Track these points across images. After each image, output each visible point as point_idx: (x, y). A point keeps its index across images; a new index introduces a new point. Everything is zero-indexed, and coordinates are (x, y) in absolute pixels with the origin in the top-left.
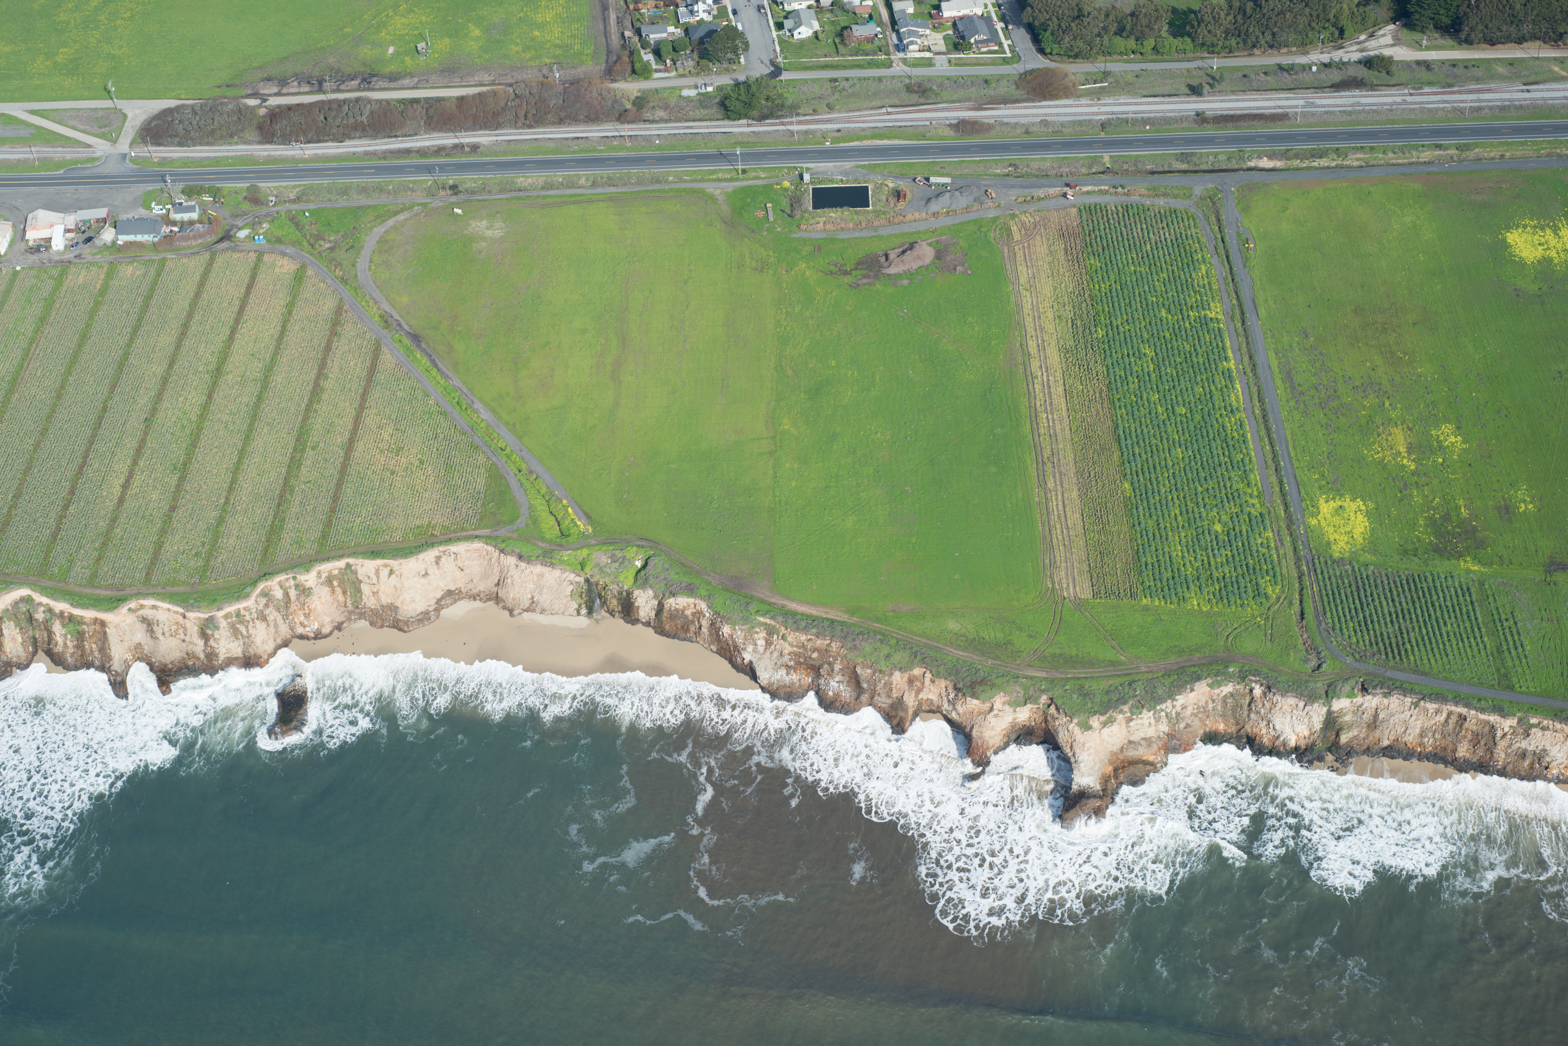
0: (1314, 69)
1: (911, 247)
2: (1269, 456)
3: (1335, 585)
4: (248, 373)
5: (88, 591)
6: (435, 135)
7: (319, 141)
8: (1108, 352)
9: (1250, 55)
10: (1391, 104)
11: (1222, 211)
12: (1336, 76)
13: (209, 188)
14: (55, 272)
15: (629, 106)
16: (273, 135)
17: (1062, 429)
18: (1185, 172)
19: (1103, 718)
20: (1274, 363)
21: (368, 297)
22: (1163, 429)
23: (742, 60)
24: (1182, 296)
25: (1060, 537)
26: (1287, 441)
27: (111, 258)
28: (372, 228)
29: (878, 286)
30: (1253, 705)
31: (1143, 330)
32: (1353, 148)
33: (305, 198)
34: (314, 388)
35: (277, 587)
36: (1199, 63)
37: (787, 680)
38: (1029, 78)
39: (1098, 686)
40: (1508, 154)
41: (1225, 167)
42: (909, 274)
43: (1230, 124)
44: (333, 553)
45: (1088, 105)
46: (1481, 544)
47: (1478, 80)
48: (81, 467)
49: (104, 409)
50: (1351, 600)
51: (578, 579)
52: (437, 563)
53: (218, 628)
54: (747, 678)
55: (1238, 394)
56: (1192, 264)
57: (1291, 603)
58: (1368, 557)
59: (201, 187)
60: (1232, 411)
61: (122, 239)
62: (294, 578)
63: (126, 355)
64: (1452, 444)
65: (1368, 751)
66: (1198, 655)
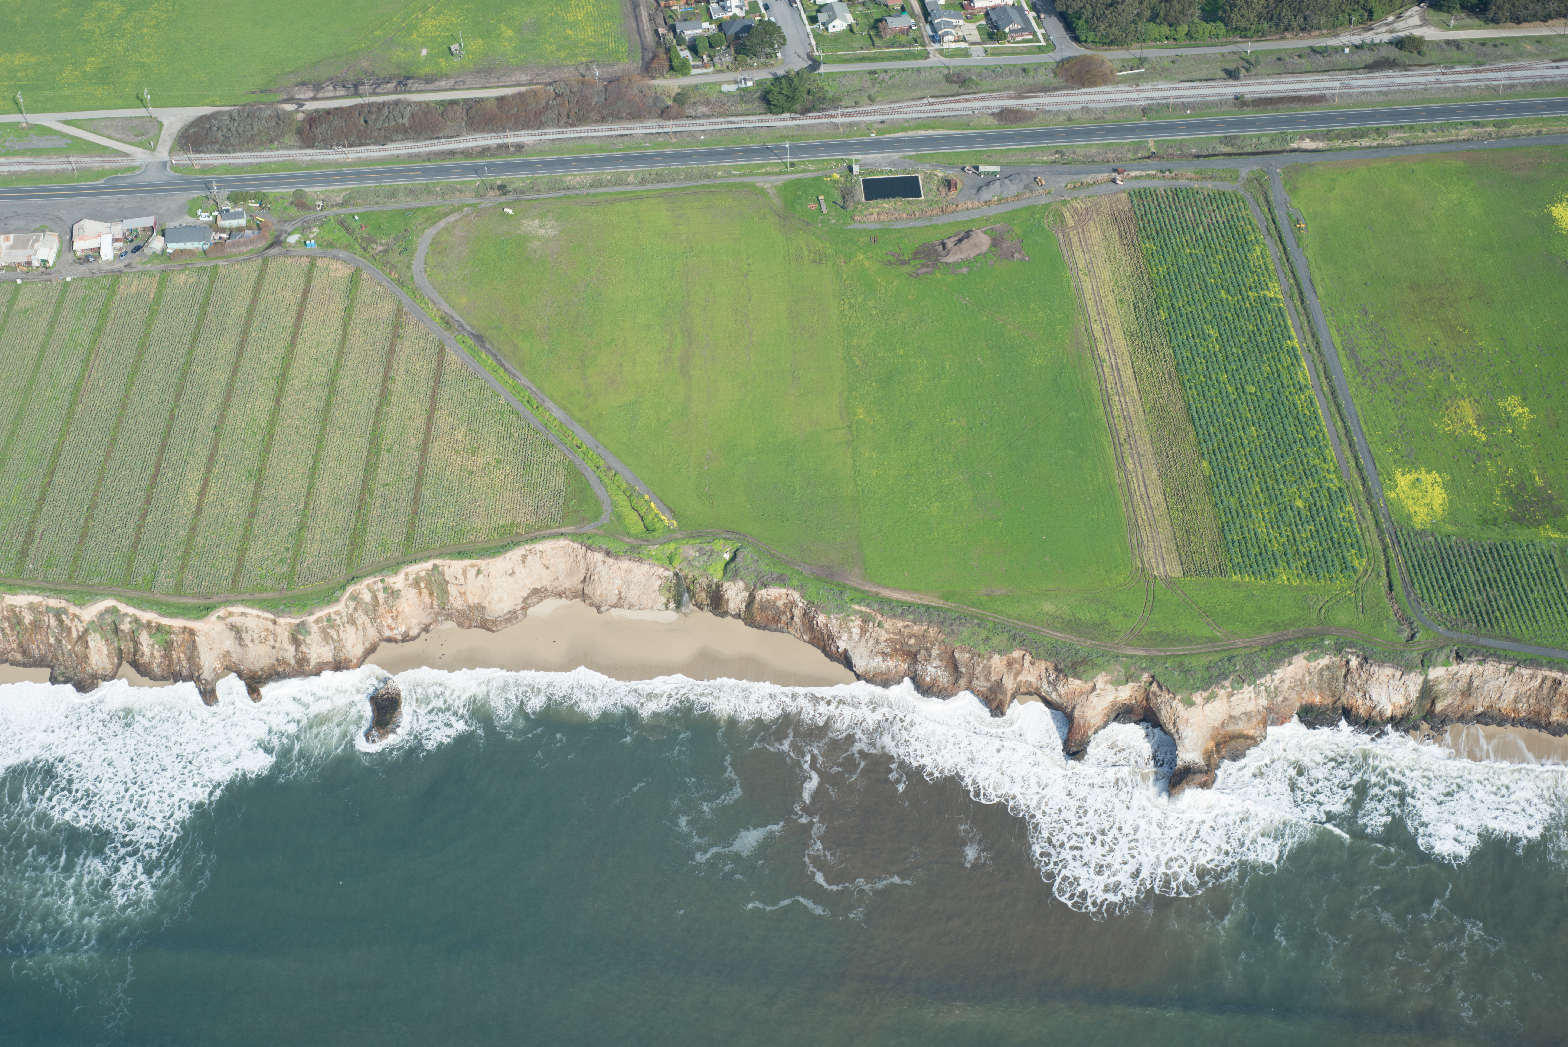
0: (1347, 50)
1: (968, 235)
2: (1342, 432)
3: (1420, 556)
4: (314, 378)
5: (175, 600)
6: (478, 135)
7: (361, 145)
8: (1173, 334)
9: (1282, 38)
10: (1425, 84)
11: (1270, 193)
12: (1368, 57)
13: (255, 194)
14: (106, 282)
15: (670, 103)
16: (314, 139)
17: (1136, 410)
18: (1230, 155)
19: (1205, 694)
20: (1337, 340)
21: (426, 299)
22: (1235, 408)
23: (779, 55)
24: (1239, 278)
25: (1145, 518)
26: (1357, 417)
27: (162, 267)
28: (423, 231)
29: (938, 275)
30: (1349, 677)
31: (1205, 311)
32: (1393, 128)
33: (352, 202)
34: (382, 391)
35: (366, 591)
36: (1232, 48)
37: (883, 666)
38: (1067, 65)
39: (1198, 663)
40: (1544, 130)
41: (1268, 149)
42: (967, 262)
43: (1269, 107)
44: (419, 555)
45: (1128, 91)
46: (1558, 512)
47: (1507, 58)
48: (155, 476)
49: (172, 418)
50: (1437, 570)
51: (667, 573)
52: (523, 562)
53: (309, 633)
54: (842, 666)
55: (1305, 371)
56: (1245, 245)
57: (1378, 576)
58: (1449, 528)
59: (247, 193)
60: (1301, 389)
61: (172, 247)
62: (382, 581)
63: (188, 363)
64: (1520, 414)
65: (1462, 719)
66: (1293, 629)
